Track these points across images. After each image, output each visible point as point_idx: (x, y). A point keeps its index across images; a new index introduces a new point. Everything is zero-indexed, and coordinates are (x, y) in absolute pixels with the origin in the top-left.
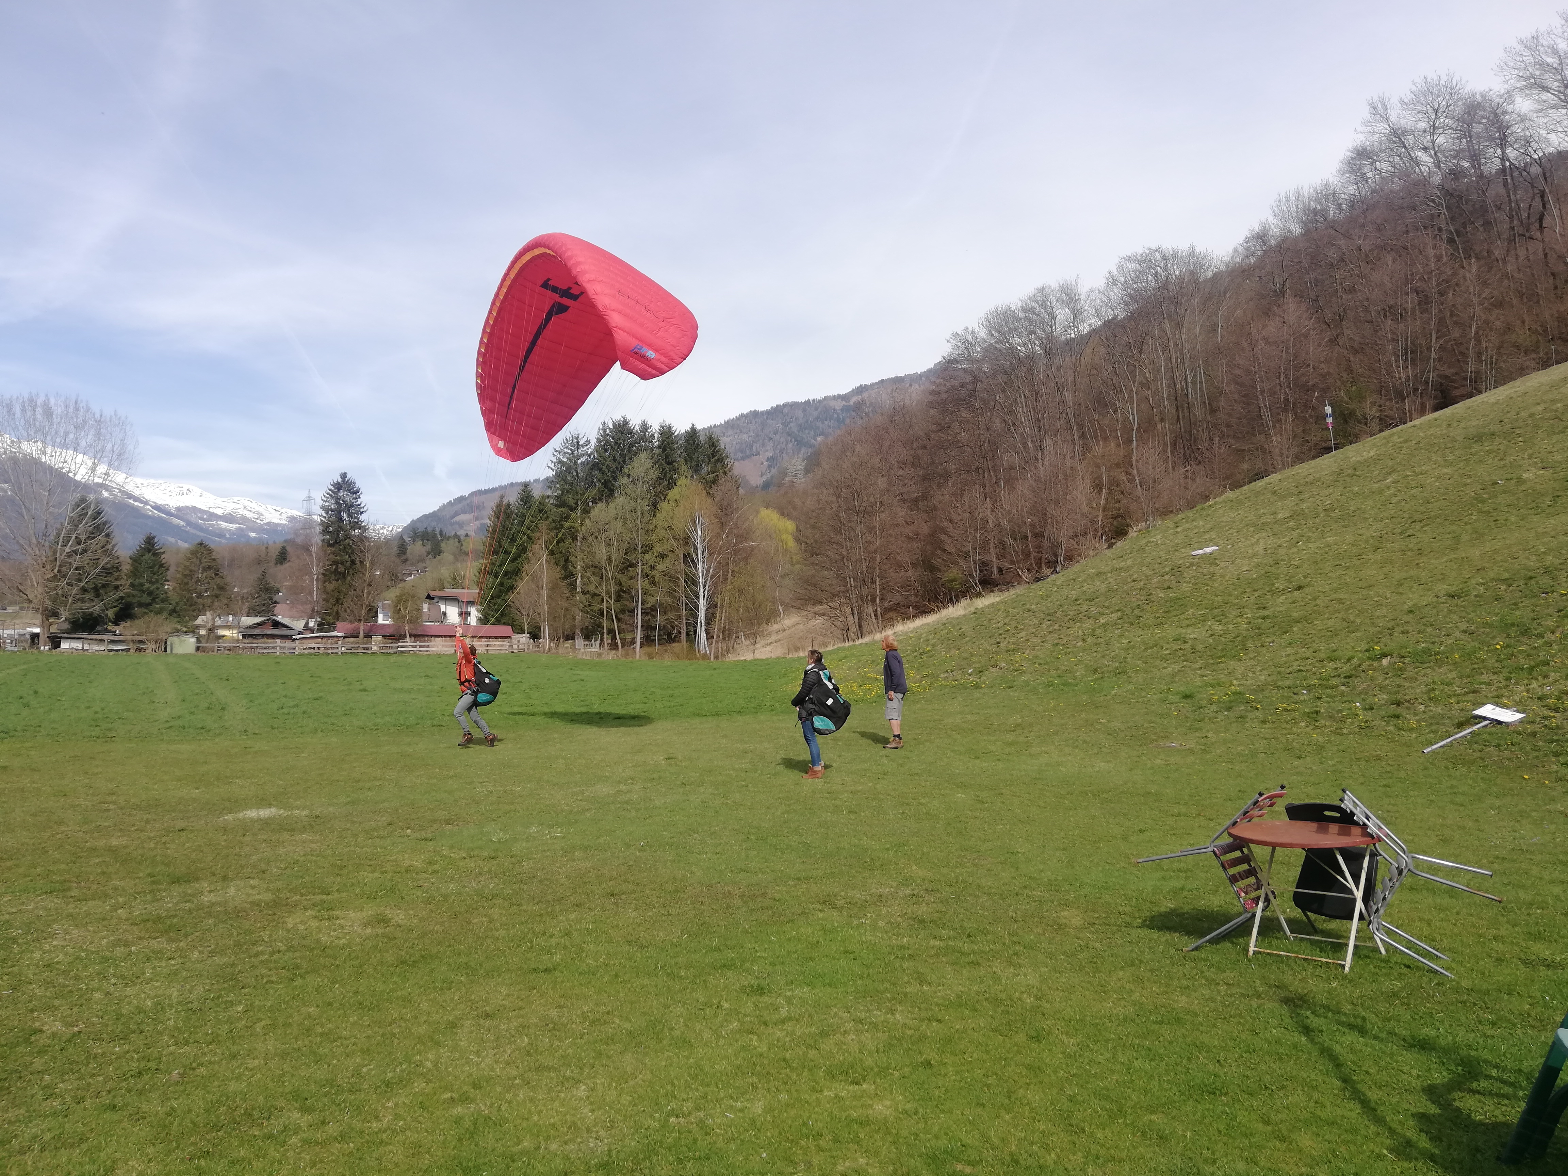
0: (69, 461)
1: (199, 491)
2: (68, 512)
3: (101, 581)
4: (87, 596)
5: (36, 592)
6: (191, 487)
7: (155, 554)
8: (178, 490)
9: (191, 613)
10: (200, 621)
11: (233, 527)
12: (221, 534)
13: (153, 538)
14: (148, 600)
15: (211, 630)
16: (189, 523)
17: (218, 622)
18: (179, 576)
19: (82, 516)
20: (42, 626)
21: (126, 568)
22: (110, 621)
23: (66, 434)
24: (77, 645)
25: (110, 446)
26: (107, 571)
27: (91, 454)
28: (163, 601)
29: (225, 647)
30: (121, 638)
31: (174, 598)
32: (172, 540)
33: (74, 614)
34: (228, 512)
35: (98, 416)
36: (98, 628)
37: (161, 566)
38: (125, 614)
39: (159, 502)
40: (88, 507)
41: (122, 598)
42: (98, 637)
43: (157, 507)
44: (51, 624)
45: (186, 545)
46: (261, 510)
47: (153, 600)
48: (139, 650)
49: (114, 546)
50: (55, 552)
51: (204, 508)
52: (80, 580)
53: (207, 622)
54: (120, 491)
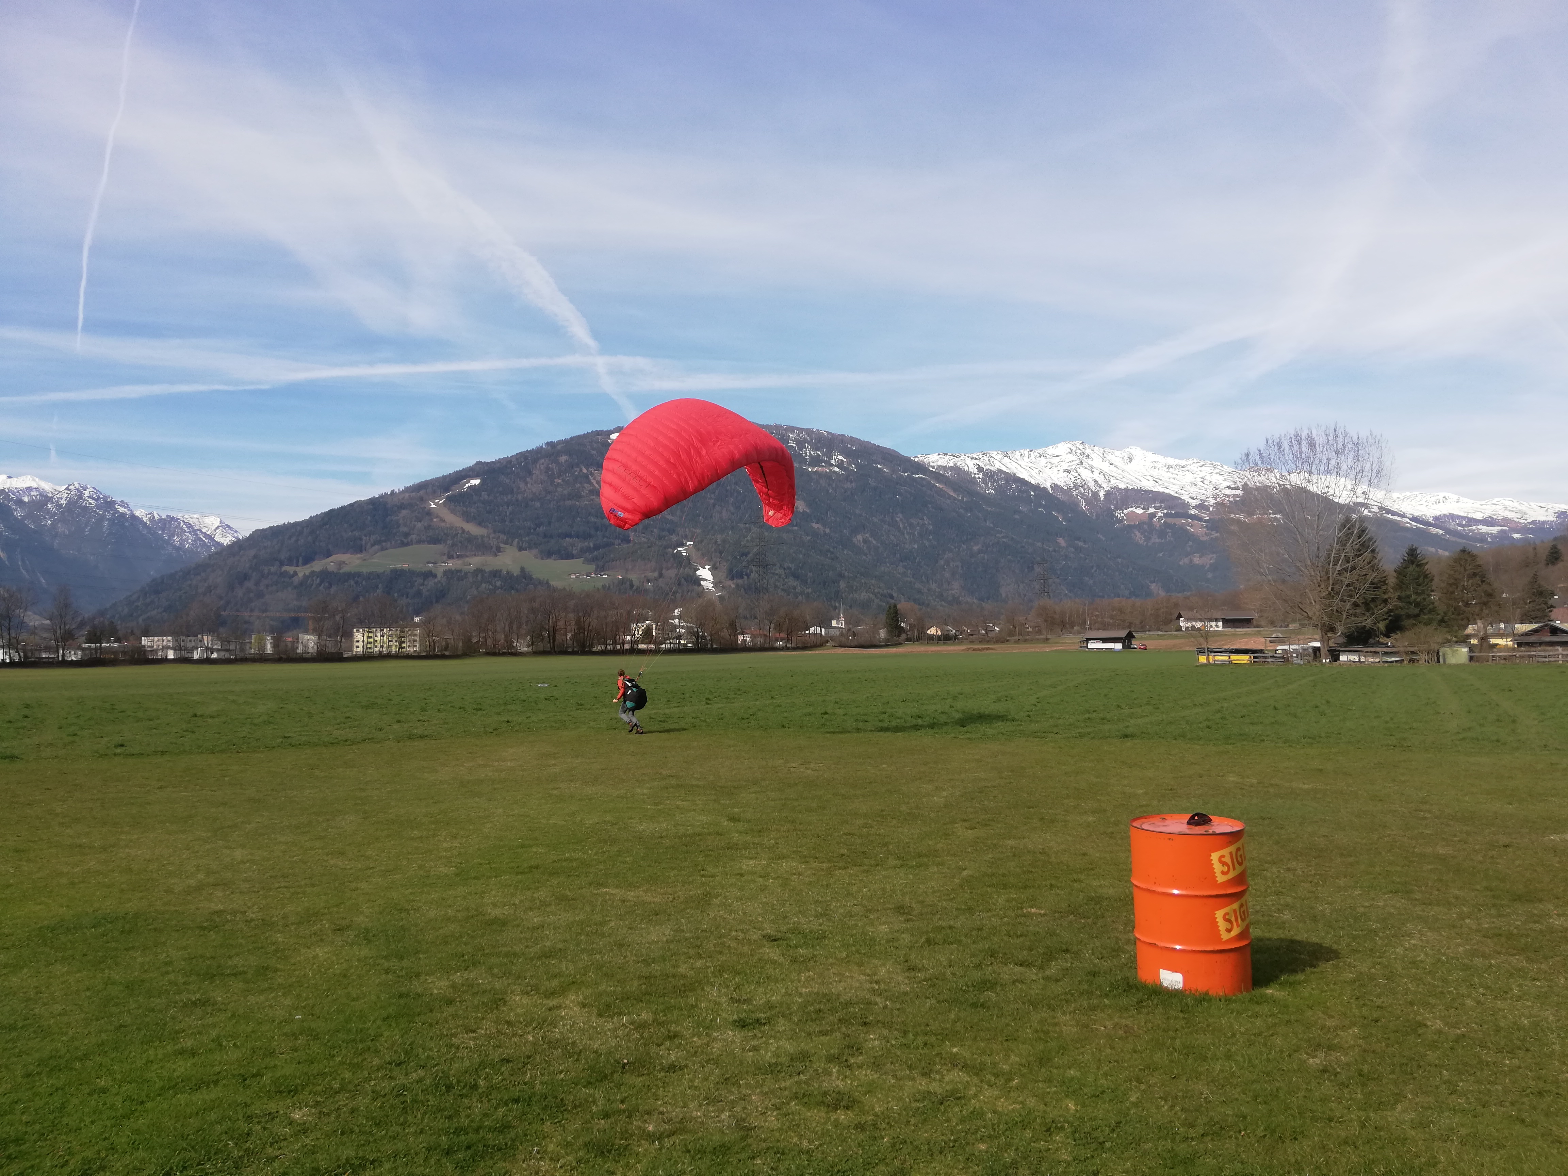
0: (1333, 486)
1: (1455, 497)
2: (1336, 533)
3: (1369, 597)
4: (1358, 611)
5: (1315, 610)
6: (1447, 495)
7: (1418, 565)
8: (1434, 499)
9: (1460, 622)
10: (1470, 629)
11: (1494, 530)
12: (1482, 538)
13: (1416, 549)
14: (1417, 611)
15: (1484, 639)
16: (1448, 531)
17: (1490, 630)
18: (1443, 585)
19: (1349, 535)
20: (1322, 641)
21: (1392, 581)
22: (1382, 633)
23: (1328, 460)
24: (1354, 657)
25: (1368, 465)
26: (1375, 586)
27: (1353, 476)
28: (1430, 611)
29: (1500, 657)
30: (1394, 650)
31: (1441, 608)
32: (1433, 550)
33: (1350, 628)
34: (1487, 515)
35: (1355, 440)
36: (1371, 641)
37: (1426, 576)
38: (1394, 626)
39: (1416, 514)
40: (1353, 526)
41: (1390, 611)
42: (1373, 649)
43: (1415, 519)
44: (1329, 639)
45: (1447, 554)
46: (1524, 508)
47: (1421, 610)
48: (1412, 661)
49: (1379, 561)
50: (1327, 573)
51: (1462, 514)
52: (1351, 596)
53: (1478, 631)
54: (1379, 508)
